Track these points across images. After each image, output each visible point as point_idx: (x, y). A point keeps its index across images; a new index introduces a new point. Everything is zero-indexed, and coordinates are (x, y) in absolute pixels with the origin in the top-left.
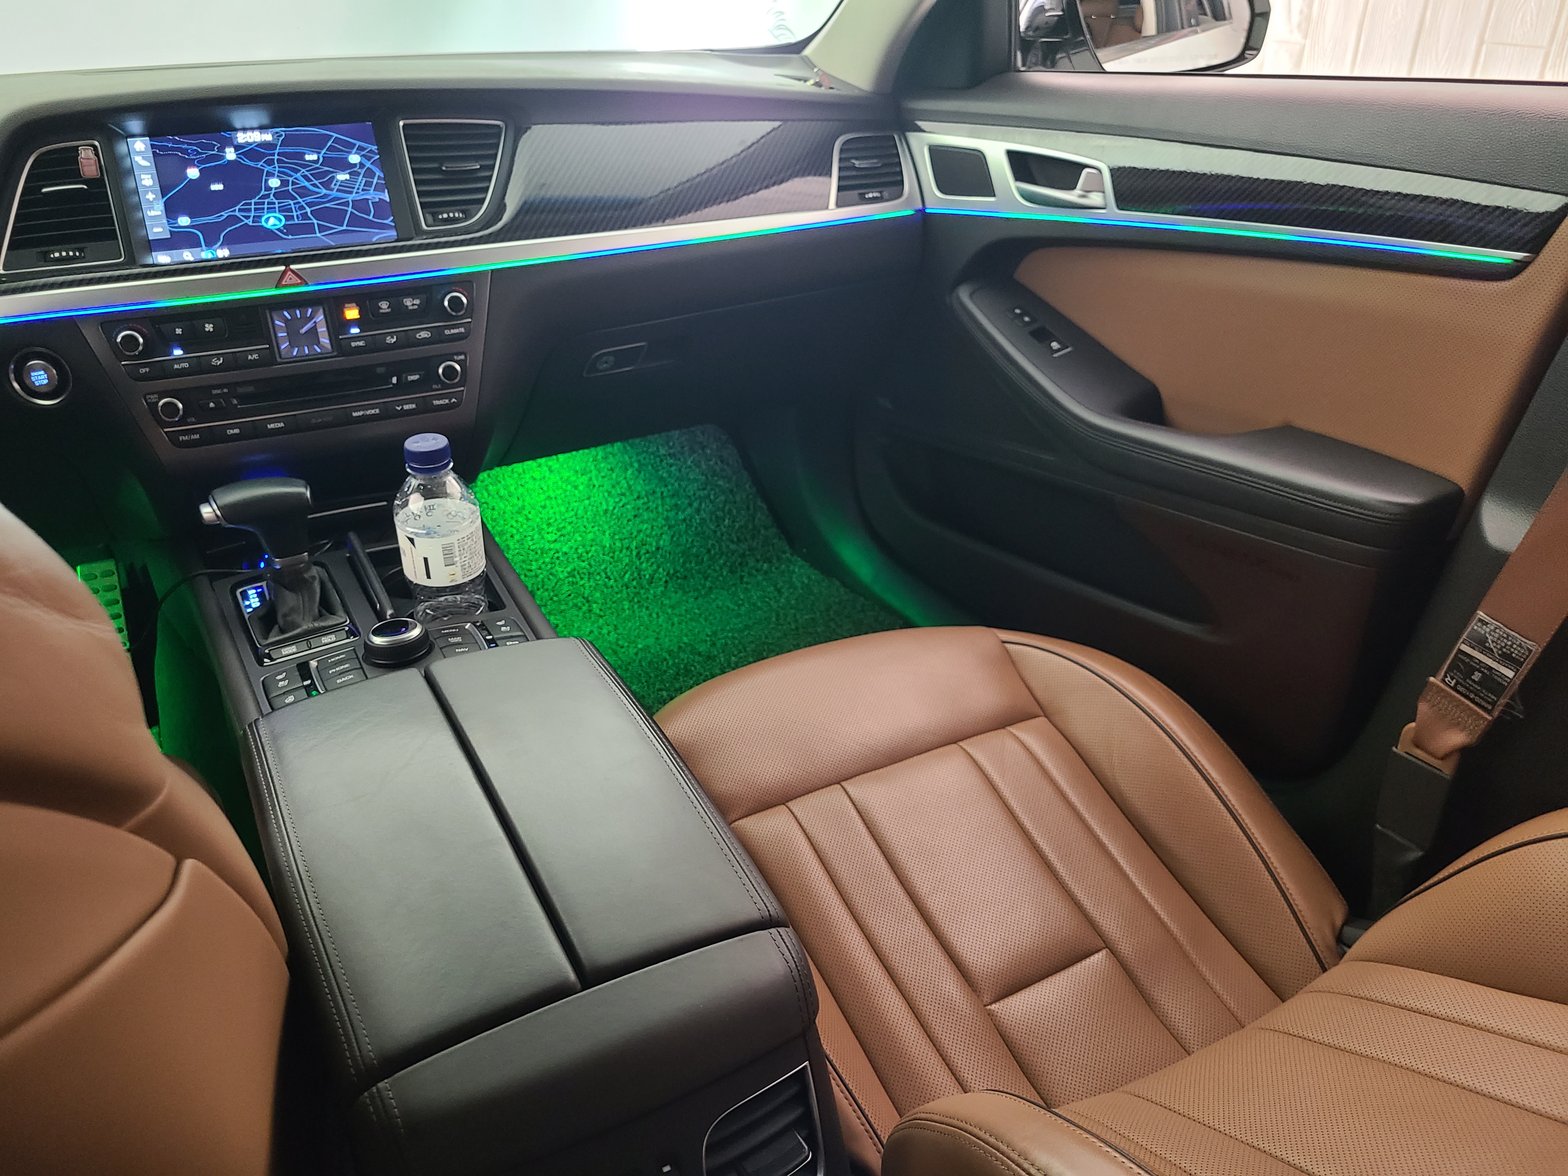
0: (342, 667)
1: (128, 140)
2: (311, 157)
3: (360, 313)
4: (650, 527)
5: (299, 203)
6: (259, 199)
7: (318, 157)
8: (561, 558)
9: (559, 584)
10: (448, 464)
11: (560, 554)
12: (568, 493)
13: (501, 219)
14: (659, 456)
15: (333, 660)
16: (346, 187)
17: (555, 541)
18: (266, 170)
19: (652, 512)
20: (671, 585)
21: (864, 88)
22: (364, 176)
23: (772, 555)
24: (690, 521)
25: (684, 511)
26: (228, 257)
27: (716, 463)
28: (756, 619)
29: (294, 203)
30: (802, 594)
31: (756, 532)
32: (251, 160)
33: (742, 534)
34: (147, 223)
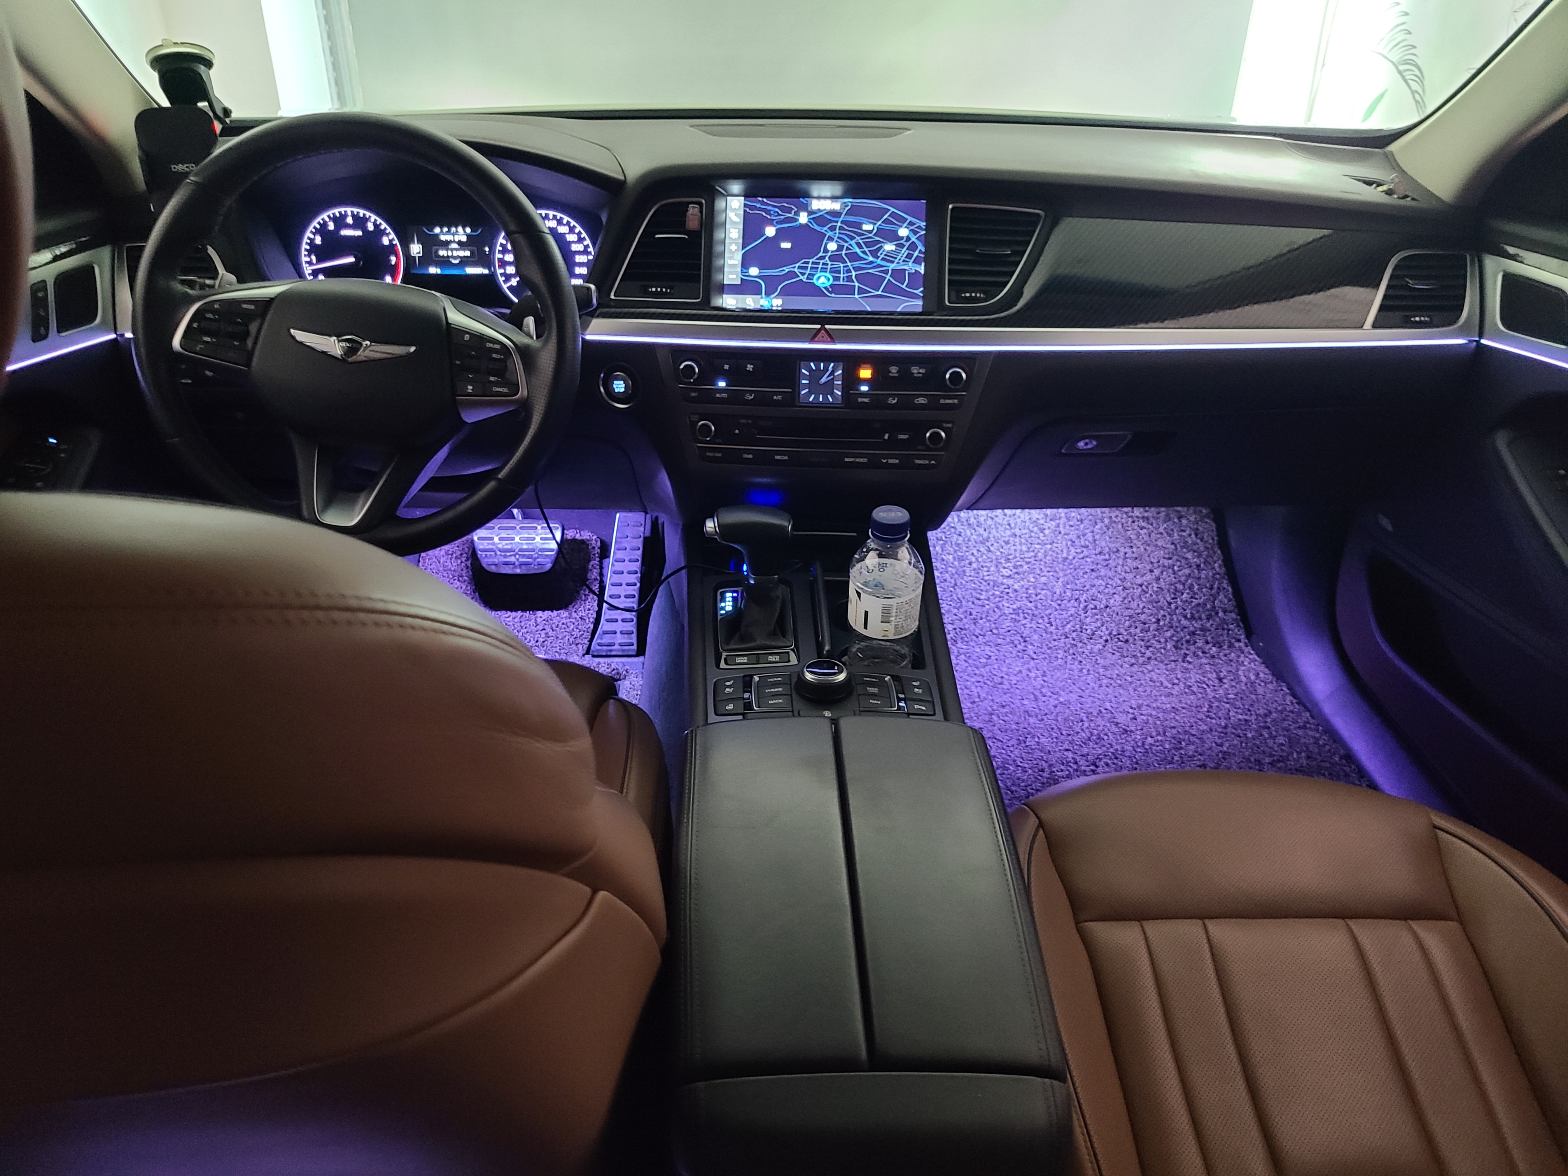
0: (776, 690)
1: (729, 198)
2: (867, 227)
3: (872, 374)
4: (1104, 584)
5: (848, 266)
6: (817, 259)
7: (874, 229)
8: (1011, 595)
9: (1001, 618)
10: (906, 536)
11: (1010, 591)
12: (1033, 534)
13: (1016, 305)
14: (1131, 517)
15: (773, 679)
16: (889, 258)
17: (1009, 577)
18: (828, 235)
19: (1111, 569)
20: (1110, 645)
21: (1446, 200)
22: (907, 249)
23: (1225, 640)
24: (1147, 587)
25: (1143, 576)
26: (780, 308)
27: (1190, 535)
28: (1186, 704)
29: (844, 267)
30: (1243, 690)
31: (1213, 613)
32: (818, 225)
33: (1198, 611)
34: (726, 269)
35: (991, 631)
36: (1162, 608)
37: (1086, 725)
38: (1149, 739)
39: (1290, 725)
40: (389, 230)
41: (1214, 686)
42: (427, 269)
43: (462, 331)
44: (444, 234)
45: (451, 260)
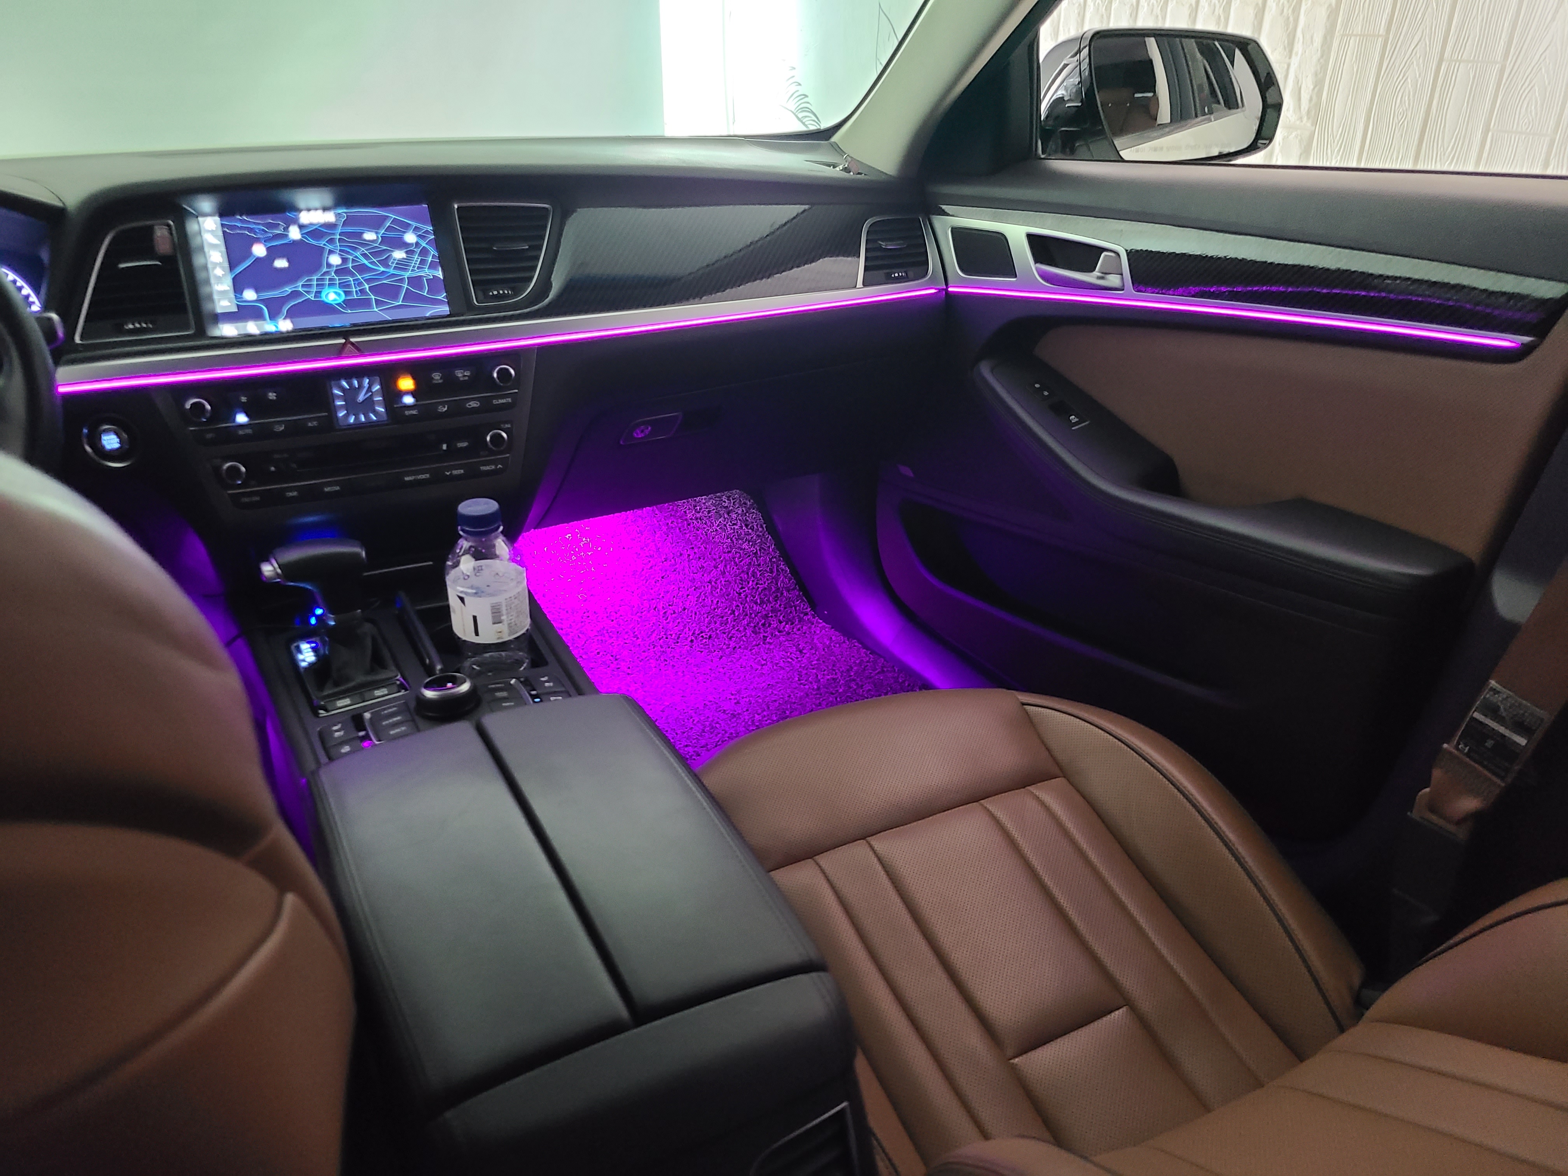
0: (395, 719)
1: (200, 219)
2: (370, 236)
3: (413, 384)
5: (358, 279)
6: (320, 275)
7: (378, 237)
10: (498, 527)
13: (547, 298)
15: (386, 712)
16: (402, 265)
18: (327, 248)
19: (679, 574)
20: (696, 645)
21: (891, 174)
22: (419, 255)
23: (794, 617)
24: (716, 583)
25: (710, 573)
26: (291, 329)
27: (741, 527)
28: (779, 679)
29: (354, 280)
30: (823, 655)
31: (779, 594)
32: (314, 239)
33: (765, 595)
34: (216, 297)
35: (581, 657)
36: (733, 599)
39: (871, 673)
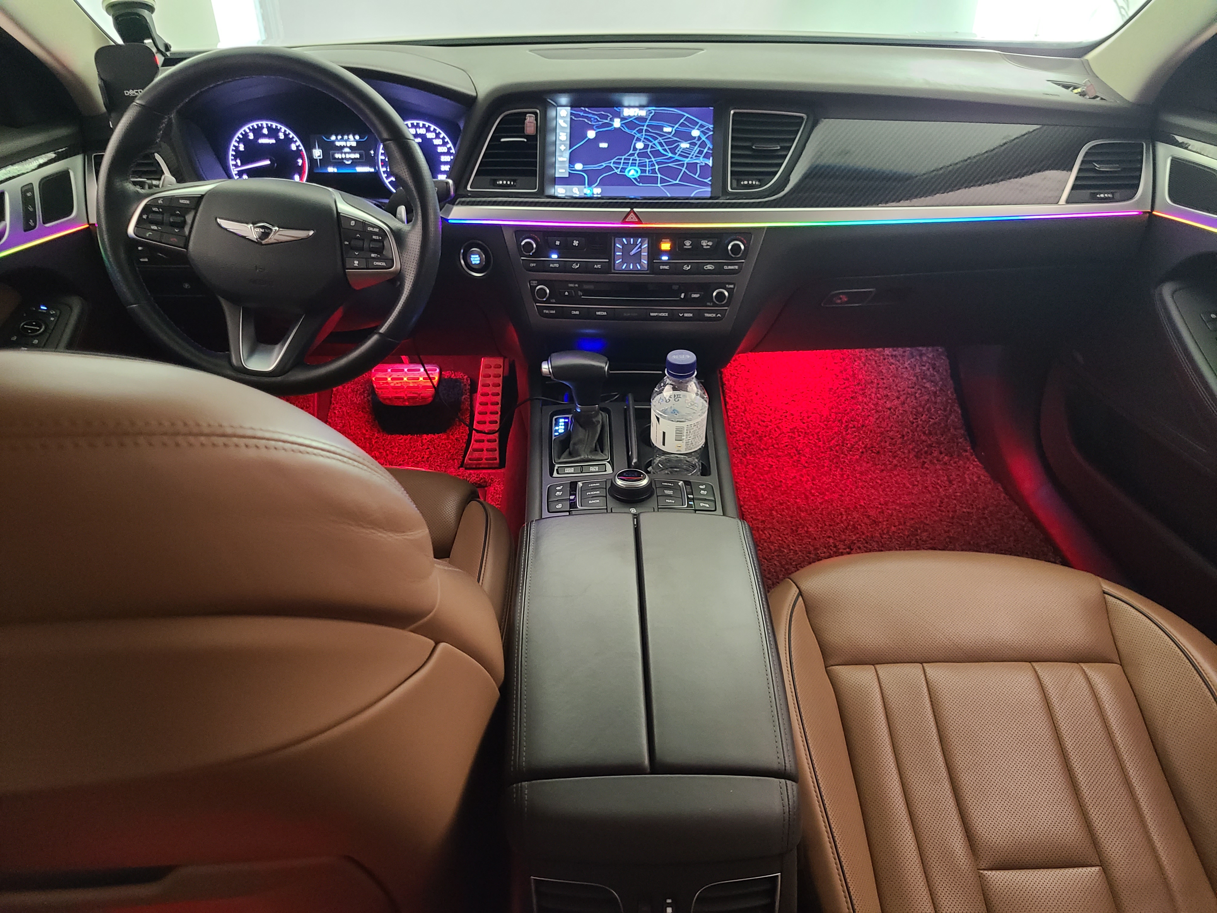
0: (595, 493)
1: (558, 108)
2: (667, 129)
3: (671, 247)
4: (861, 408)
5: (652, 161)
6: (628, 156)
7: (672, 130)
8: (788, 417)
11: (788, 414)
13: (784, 190)
14: (883, 355)
16: (685, 154)
17: (787, 403)
18: (636, 136)
19: (866, 397)
20: (865, 456)
21: (1129, 100)
22: (699, 147)
23: (955, 451)
24: (895, 411)
25: (891, 401)
26: (599, 196)
27: (929, 369)
28: (923, 501)
29: (649, 162)
30: (968, 490)
31: (946, 430)
32: (628, 128)
33: (934, 429)
34: (557, 165)
35: (773, 446)
36: (906, 427)
37: (844, 518)
38: (893, 528)
39: (1003, 516)
40: (296, 138)
41: (945, 487)
42: (327, 169)
43: (349, 219)
44: (339, 141)
45: (344, 161)
